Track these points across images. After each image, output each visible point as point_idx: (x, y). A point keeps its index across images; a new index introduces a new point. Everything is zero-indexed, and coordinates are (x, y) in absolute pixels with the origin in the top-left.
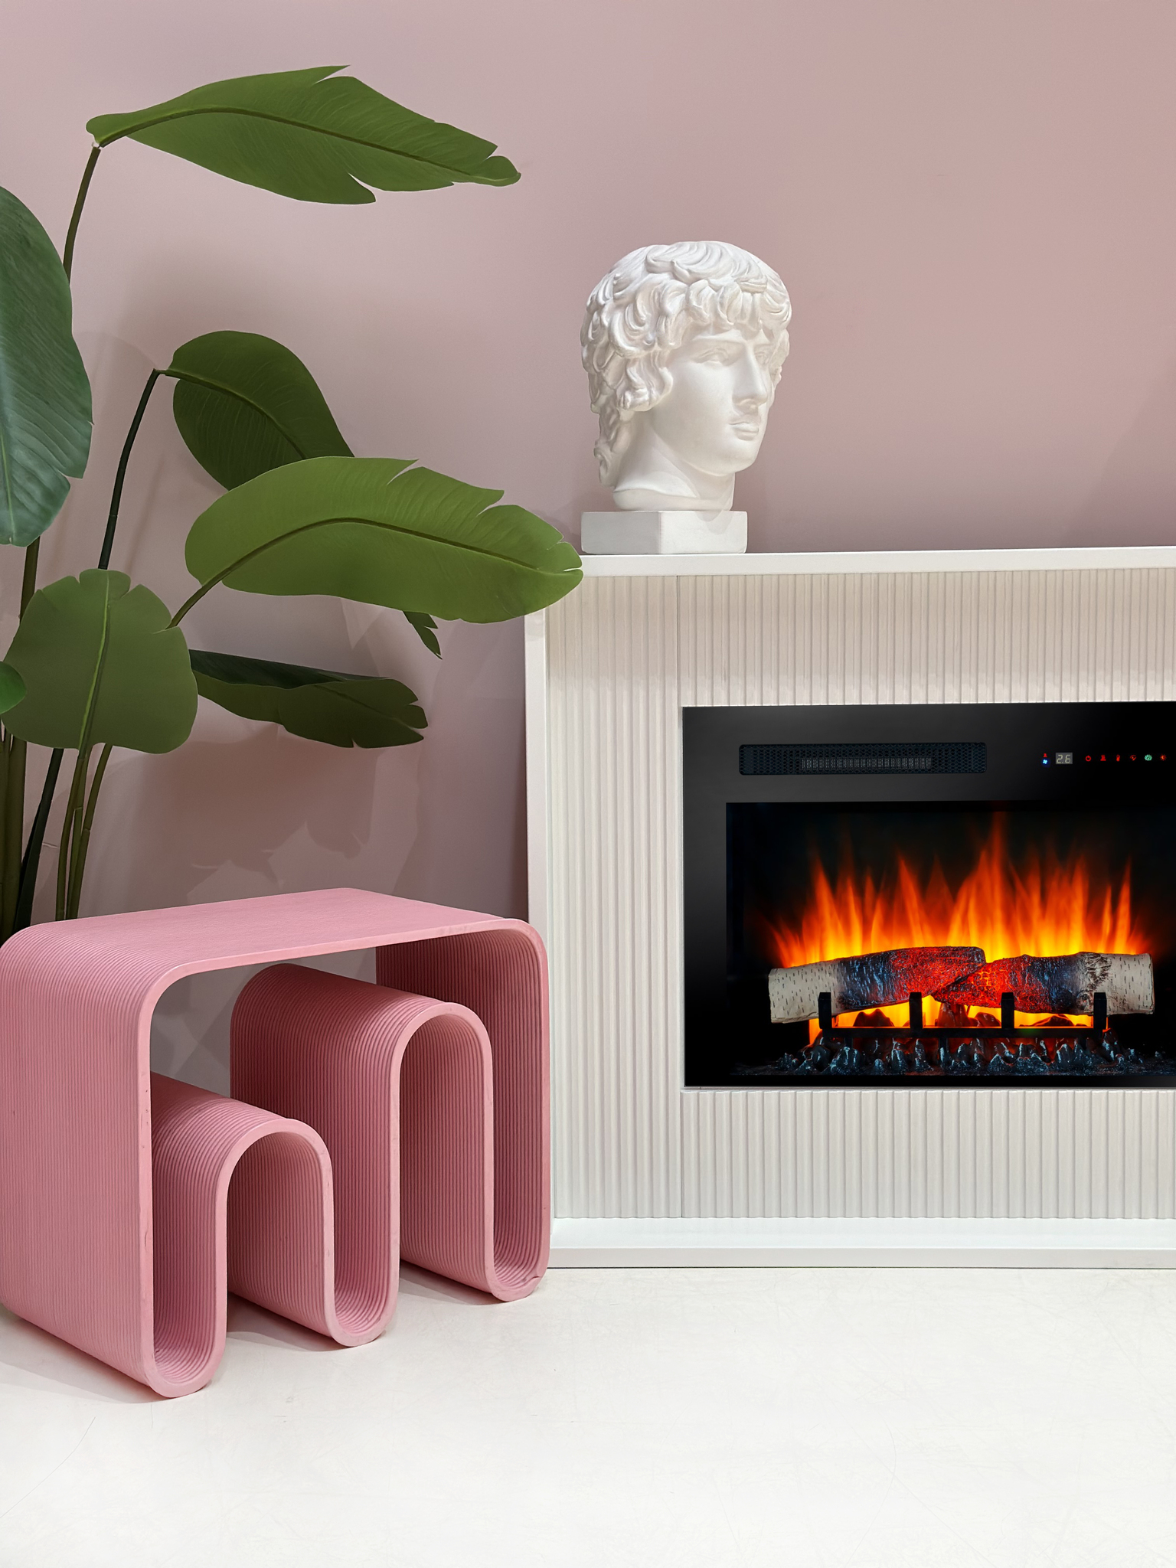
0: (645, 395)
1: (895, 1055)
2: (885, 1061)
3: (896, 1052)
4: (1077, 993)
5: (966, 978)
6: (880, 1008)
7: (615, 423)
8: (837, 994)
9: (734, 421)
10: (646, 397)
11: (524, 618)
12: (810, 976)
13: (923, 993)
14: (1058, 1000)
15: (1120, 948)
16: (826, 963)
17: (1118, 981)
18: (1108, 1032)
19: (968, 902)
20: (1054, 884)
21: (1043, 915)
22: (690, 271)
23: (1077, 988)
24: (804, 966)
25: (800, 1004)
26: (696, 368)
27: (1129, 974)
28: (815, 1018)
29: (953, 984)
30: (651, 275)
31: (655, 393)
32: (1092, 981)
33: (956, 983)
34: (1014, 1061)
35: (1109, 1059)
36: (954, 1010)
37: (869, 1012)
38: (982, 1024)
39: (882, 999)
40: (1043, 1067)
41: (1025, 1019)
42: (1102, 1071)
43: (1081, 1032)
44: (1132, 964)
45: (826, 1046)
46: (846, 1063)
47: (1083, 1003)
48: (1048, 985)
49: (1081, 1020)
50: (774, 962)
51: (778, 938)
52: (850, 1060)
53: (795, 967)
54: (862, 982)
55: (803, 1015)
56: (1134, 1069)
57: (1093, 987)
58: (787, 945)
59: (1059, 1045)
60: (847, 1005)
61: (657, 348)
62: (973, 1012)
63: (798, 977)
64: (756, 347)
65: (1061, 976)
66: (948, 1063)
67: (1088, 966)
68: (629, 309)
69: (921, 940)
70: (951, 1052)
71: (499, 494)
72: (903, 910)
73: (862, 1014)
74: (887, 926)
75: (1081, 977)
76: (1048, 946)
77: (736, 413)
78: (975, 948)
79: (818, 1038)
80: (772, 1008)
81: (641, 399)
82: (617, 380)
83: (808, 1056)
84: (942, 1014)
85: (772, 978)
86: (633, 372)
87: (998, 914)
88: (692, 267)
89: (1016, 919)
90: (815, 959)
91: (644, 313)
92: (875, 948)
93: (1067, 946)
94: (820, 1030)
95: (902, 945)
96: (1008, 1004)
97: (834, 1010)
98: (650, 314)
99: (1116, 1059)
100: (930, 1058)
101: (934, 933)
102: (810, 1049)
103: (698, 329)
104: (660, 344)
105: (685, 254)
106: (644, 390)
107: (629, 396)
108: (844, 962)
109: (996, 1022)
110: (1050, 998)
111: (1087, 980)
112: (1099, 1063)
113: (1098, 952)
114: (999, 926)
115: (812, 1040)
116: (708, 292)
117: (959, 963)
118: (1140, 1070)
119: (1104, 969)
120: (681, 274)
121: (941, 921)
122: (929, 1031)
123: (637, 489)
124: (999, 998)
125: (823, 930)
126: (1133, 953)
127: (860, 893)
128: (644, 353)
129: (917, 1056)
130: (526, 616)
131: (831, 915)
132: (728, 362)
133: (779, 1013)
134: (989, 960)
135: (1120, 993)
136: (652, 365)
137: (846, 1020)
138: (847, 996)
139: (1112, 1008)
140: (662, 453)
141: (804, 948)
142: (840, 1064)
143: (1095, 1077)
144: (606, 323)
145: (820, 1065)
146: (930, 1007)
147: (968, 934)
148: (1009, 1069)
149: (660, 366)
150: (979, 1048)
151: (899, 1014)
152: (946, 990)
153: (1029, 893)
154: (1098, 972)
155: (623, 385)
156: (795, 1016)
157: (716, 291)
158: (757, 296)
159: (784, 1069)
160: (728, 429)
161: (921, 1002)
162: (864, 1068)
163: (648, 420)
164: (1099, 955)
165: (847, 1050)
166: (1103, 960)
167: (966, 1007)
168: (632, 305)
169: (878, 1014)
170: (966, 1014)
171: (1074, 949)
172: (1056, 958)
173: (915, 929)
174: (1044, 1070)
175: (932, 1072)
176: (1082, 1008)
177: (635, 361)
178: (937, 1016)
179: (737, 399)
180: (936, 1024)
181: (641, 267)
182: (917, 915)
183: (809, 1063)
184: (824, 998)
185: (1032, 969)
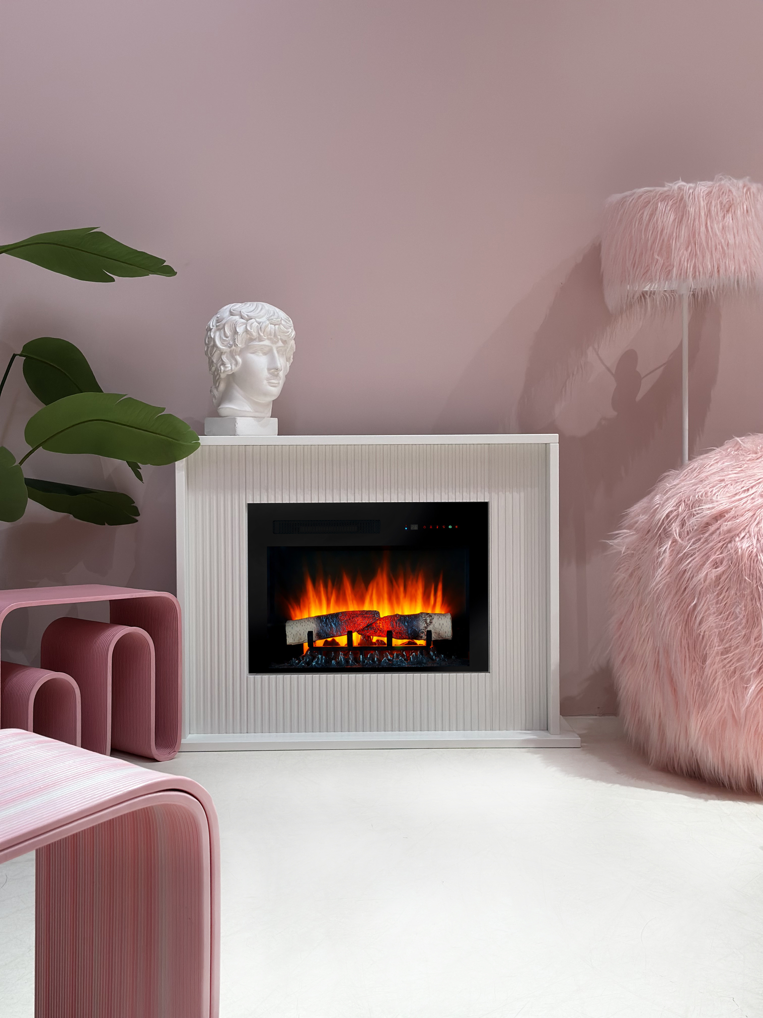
0: (229, 367)
1: (341, 658)
2: (336, 661)
3: (341, 657)
4: (419, 631)
5: (372, 624)
6: (335, 638)
7: (218, 379)
8: (316, 632)
9: (268, 379)
10: (230, 368)
11: (175, 464)
12: (304, 624)
13: (353, 631)
14: (411, 634)
15: (438, 610)
16: (311, 618)
17: (437, 625)
18: (432, 648)
19: (373, 591)
20: (410, 583)
21: (405, 596)
22: (247, 315)
23: (419, 628)
24: (301, 619)
25: (300, 636)
26: (251, 357)
27: (441, 622)
28: (306, 642)
29: (366, 627)
30: (232, 316)
31: (233, 366)
32: (426, 625)
33: (367, 626)
34: (392, 660)
35: (432, 659)
36: (367, 638)
37: (329, 639)
38: (378, 645)
39: (335, 634)
40: (404, 663)
41: (397, 642)
42: (430, 665)
43: (421, 648)
44: (443, 617)
45: (311, 655)
46: (320, 662)
47: (422, 635)
48: (407, 627)
49: (421, 642)
50: (288, 618)
51: (290, 607)
52: (322, 661)
53: (297, 620)
54: (326, 626)
55: (301, 641)
56: (443, 664)
57: (426, 628)
58: (294, 610)
59: (412, 654)
60: (320, 637)
61: (233, 347)
62: (375, 639)
63: (298, 624)
64: (277, 348)
65: (412, 623)
66: (364, 662)
67: (424, 618)
68: (222, 331)
69: (352, 607)
70: (365, 657)
71: (164, 409)
72: (344, 594)
73: (327, 640)
74: (337, 601)
75: (421, 623)
76: (407, 609)
77: (269, 376)
78: (376, 611)
79: (307, 651)
80: (287, 638)
81: (228, 369)
82: (218, 361)
83: (303, 659)
84: (361, 640)
85: (287, 624)
86: (224, 358)
87: (386, 596)
88: (248, 314)
89: (393, 598)
90: (306, 616)
91: (228, 333)
92: (332, 611)
93: (415, 609)
94: (308, 648)
95: (344, 610)
96: (390, 635)
97: (314, 639)
98: (231, 333)
99: (436, 659)
100: (356, 660)
101: (358, 604)
102: (304, 656)
103: (251, 340)
104: (235, 346)
105: (246, 308)
106: (229, 365)
107: (222, 368)
108: (319, 618)
109: (385, 644)
110: (408, 633)
111: (423, 625)
112: (428, 661)
113: (428, 612)
114: (386, 601)
115: (305, 652)
116: (256, 324)
117: (368, 618)
118: (446, 664)
119: (431, 620)
120: (244, 316)
121: (361, 599)
122: (356, 648)
123: (228, 408)
124: (386, 633)
125: (309, 603)
126: (443, 613)
127: (326, 587)
128: (229, 350)
129: (350, 659)
130: (176, 462)
131: (313, 597)
132: (265, 354)
133: (290, 640)
134: (381, 616)
135: (438, 631)
136: (232, 355)
137: (320, 643)
138: (320, 633)
139: (434, 637)
140: (238, 393)
141: (301, 611)
142: (317, 663)
143: (427, 667)
144: (213, 337)
145: (308, 663)
146: (356, 637)
147: (373, 605)
148: (390, 664)
149: (236, 355)
150: (377, 655)
151: (342, 641)
152: (363, 629)
153: (399, 587)
154: (428, 621)
155: (220, 363)
156: (297, 642)
157: (259, 324)
158: (277, 326)
159: (292, 665)
160: (265, 382)
161: (352, 635)
162: (327, 665)
163: (232, 378)
164: (429, 614)
165: (320, 656)
166: (430, 616)
167: (372, 637)
168: (223, 329)
169: (334, 640)
170: (372, 640)
171: (418, 611)
172: (410, 615)
173: (350, 602)
174: (405, 664)
175: (357, 666)
176: (422, 637)
177: (225, 352)
178: (359, 641)
179: (269, 369)
180: (359, 645)
181: (228, 313)
182: (351, 596)
183: (303, 662)
184: (310, 634)
185: (400, 620)
